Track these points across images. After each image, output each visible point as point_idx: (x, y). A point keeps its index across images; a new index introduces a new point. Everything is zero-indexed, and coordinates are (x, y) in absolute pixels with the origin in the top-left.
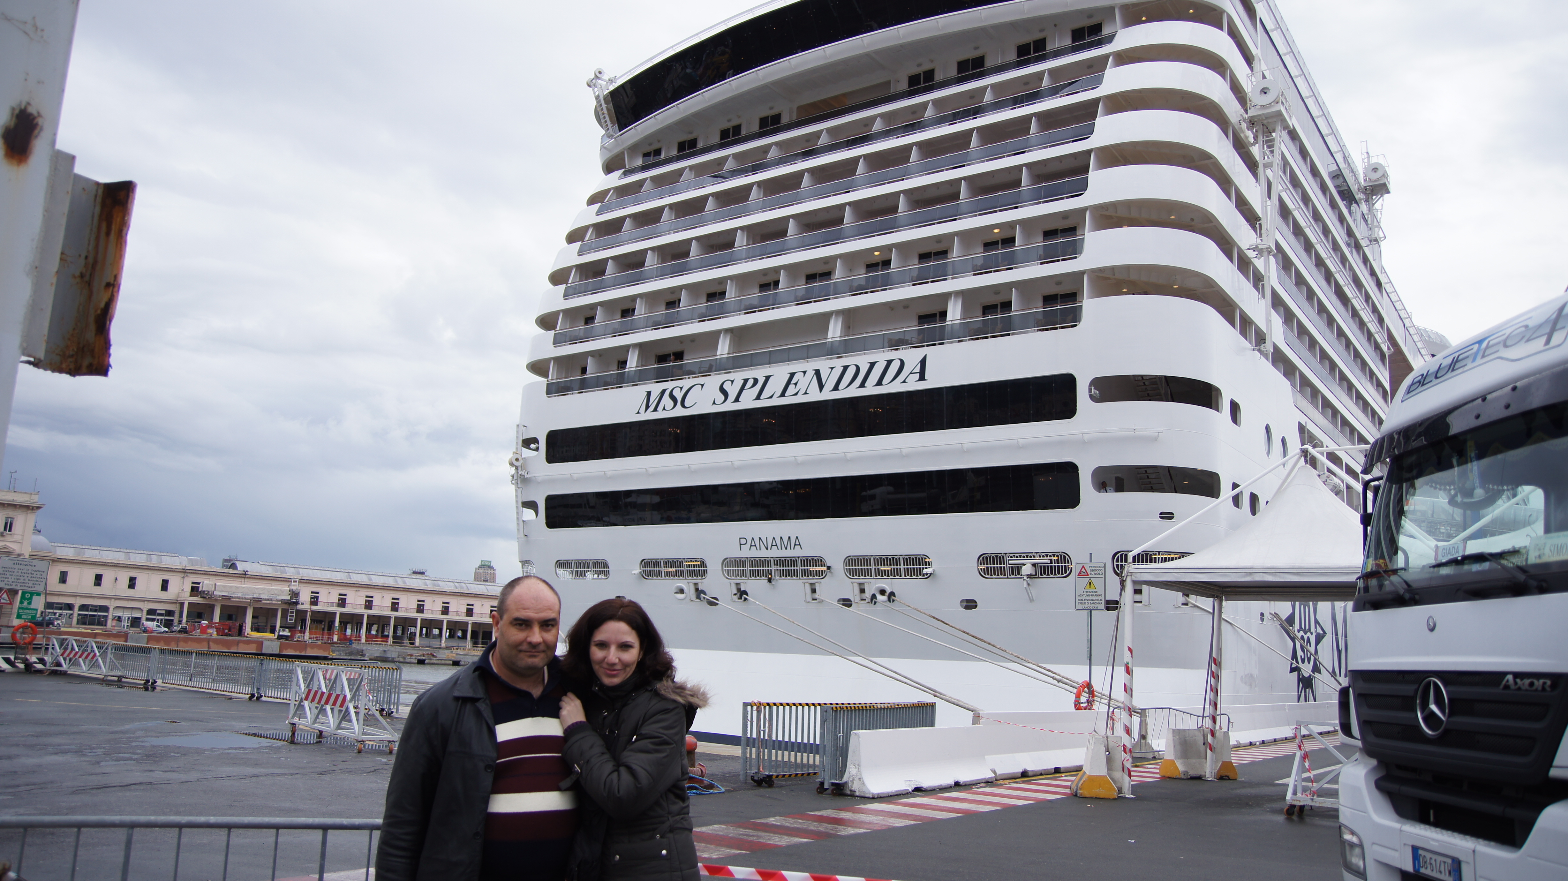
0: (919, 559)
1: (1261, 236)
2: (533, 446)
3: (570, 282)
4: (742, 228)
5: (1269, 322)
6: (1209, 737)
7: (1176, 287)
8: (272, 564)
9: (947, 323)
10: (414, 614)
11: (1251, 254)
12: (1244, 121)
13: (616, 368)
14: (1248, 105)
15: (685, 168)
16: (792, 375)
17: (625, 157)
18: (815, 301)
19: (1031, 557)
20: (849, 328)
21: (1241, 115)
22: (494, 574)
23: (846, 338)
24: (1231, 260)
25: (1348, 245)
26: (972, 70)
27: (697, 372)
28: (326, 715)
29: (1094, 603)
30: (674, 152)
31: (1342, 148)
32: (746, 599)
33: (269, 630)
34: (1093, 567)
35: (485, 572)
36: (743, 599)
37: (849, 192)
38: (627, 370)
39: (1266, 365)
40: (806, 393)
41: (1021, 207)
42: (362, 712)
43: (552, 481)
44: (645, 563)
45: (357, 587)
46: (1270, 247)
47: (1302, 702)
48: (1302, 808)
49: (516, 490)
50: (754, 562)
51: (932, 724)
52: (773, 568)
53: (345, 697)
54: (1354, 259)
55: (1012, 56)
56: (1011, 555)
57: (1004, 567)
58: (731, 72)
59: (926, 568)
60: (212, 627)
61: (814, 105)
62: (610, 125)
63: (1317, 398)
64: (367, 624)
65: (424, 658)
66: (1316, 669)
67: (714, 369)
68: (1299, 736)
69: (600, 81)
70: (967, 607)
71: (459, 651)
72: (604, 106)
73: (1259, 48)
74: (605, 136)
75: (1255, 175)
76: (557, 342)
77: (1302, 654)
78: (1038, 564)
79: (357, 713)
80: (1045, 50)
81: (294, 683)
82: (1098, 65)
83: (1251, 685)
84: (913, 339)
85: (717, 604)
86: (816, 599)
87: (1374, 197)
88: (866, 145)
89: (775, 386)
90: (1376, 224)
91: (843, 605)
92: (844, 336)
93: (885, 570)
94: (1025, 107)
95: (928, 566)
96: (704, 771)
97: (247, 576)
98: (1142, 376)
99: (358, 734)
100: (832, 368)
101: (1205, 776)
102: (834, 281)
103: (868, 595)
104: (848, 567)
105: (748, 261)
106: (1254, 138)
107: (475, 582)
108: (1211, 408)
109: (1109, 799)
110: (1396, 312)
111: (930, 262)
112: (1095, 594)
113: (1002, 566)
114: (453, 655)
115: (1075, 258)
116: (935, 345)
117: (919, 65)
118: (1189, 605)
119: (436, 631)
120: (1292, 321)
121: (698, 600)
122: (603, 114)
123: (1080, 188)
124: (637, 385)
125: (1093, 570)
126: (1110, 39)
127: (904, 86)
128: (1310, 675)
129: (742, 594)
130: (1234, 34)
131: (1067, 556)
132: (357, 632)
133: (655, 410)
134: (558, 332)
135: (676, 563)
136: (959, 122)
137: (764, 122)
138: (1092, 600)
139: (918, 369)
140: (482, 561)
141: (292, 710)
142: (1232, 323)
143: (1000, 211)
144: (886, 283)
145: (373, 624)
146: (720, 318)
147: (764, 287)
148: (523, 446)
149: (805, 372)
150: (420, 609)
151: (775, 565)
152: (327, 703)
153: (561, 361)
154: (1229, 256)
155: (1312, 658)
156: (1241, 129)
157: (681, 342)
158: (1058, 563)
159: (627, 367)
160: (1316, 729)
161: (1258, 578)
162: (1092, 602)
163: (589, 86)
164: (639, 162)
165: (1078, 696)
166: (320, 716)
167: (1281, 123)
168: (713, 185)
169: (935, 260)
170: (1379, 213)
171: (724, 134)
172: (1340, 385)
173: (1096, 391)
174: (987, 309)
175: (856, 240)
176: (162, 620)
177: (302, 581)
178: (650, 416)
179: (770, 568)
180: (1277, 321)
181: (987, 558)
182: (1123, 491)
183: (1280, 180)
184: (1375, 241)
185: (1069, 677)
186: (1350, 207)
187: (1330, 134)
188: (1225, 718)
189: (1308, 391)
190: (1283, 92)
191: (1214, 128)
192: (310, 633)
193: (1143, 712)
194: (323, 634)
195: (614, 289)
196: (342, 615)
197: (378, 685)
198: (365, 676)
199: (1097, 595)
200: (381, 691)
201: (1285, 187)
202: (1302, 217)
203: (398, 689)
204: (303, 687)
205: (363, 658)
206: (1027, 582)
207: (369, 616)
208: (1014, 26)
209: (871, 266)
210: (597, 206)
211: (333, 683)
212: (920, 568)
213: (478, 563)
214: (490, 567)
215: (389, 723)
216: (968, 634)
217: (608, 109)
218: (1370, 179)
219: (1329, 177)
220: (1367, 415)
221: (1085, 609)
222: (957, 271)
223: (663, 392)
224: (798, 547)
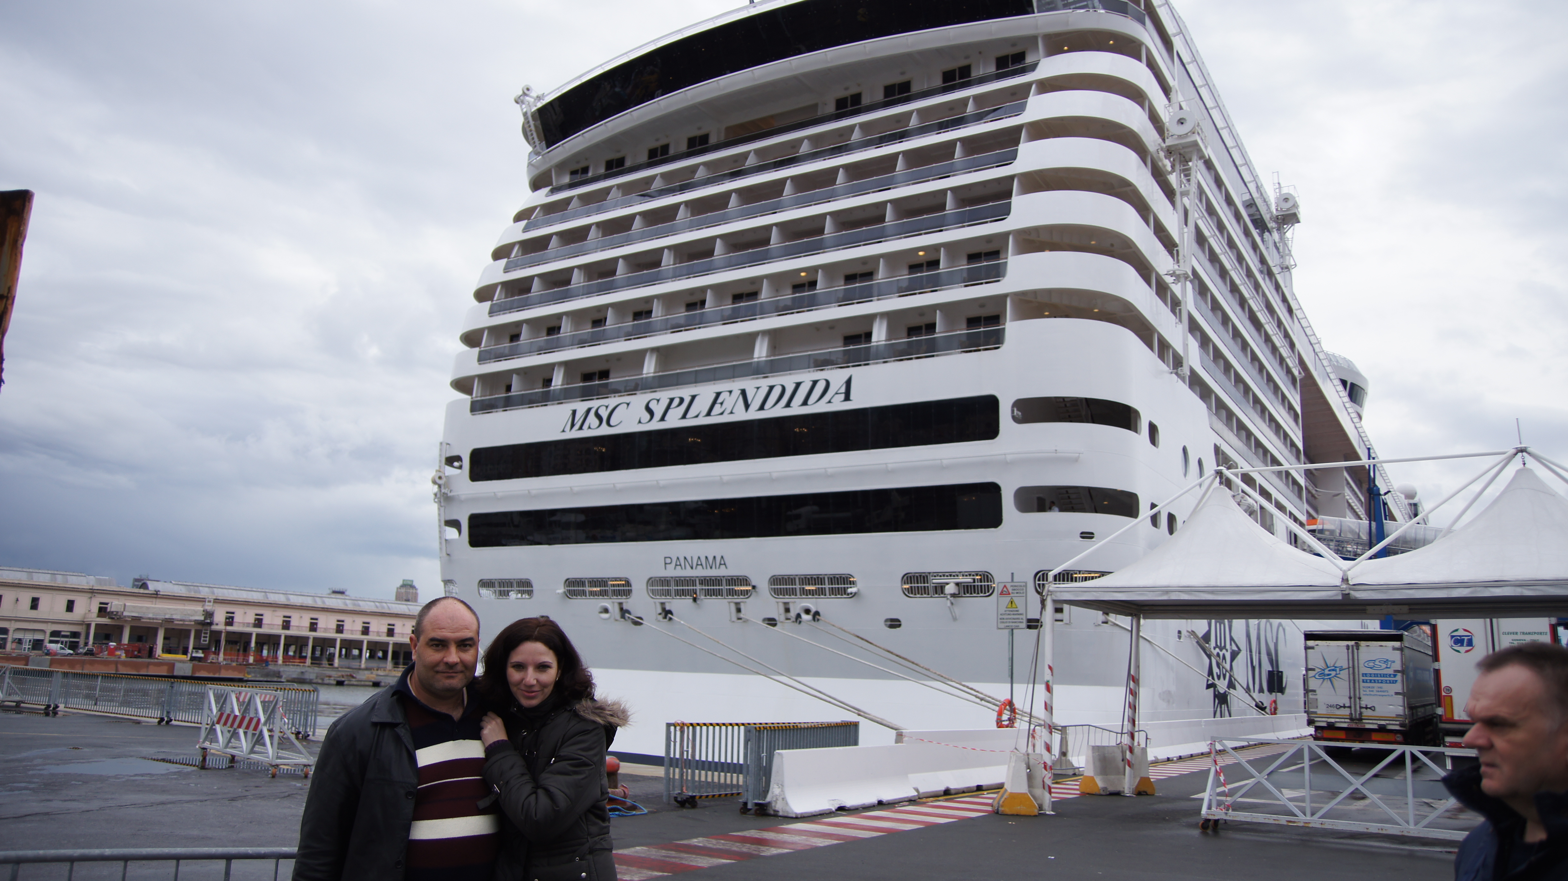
0: (844, 578)
1: (1178, 262)
2: (456, 464)
3: (495, 299)
4: (669, 248)
5: (1186, 346)
6: (1128, 753)
7: (1096, 310)
8: (185, 583)
9: (872, 344)
10: (332, 635)
11: (1169, 280)
12: (1162, 149)
13: (541, 386)
14: (1166, 135)
15: (613, 187)
16: (718, 394)
17: (552, 175)
18: (741, 322)
19: (954, 576)
20: (775, 347)
21: (1159, 144)
22: (414, 594)
23: (772, 358)
24: (1149, 284)
25: (1261, 272)
26: (899, 94)
27: (623, 390)
28: (238, 739)
29: (1015, 622)
30: (602, 171)
31: (1255, 178)
32: (670, 619)
33: (181, 651)
34: (1015, 586)
35: (407, 591)
36: (668, 619)
37: (775, 213)
38: (552, 388)
39: (1183, 389)
40: (731, 413)
41: (946, 230)
42: (277, 734)
43: (475, 500)
44: (569, 582)
45: (274, 607)
46: (1186, 273)
47: (1218, 718)
48: (1216, 822)
49: (439, 509)
50: (679, 581)
51: (856, 743)
52: (698, 587)
53: (259, 720)
54: (1266, 286)
55: (938, 82)
56: (935, 574)
57: (928, 586)
58: (661, 89)
59: (851, 587)
60: (120, 649)
61: (742, 126)
62: (537, 142)
63: (1232, 420)
64: (285, 645)
65: (343, 679)
66: (1231, 685)
67: (640, 387)
68: (1213, 751)
69: (527, 98)
70: (891, 626)
71: (379, 671)
72: (532, 123)
73: (1176, 79)
74: (533, 154)
75: (1173, 203)
76: (483, 358)
77: (1218, 671)
78: (961, 583)
79: (271, 737)
80: (970, 77)
81: (206, 707)
82: (1022, 92)
83: (1169, 701)
84: (840, 360)
85: (642, 624)
86: (741, 619)
87: (1285, 226)
88: (794, 167)
89: (701, 405)
90: (1287, 252)
91: (768, 624)
92: (770, 356)
93: (809, 589)
94: (950, 132)
95: (852, 585)
96: (627, 792)
97: (159, 596)
98: (1063, 398)
99: (272, 758)
100: (758, 388)
101: (1124, 792)
102: (761, 301)
103: (793, 614)
104: (773, 587)
105: (675, 281)
106: (1172, 167)
107: (396, 602)
108: (1129, 429)
109: (1030, 816)
110: (1306, 337)
111: (856, 283)
112: (1016, 613)
113: (926, 585)
114: (373, 676)
115: (998, 281)
116: (860, 365)
117: (846, 89)
118: (1109, 623)
119: (356, 652)
120: (1208, 345)
121: (623, 620)
122: (531, 131)
123: (1004, 212)
124: (562, 403)
125: (1014, 590)
126: (1033, 67)
127: (831, 109)
128: (1226, 691)
129: (667, 613)
130: (1152, 65)
131: (990, 575)
132: (273, 653)
133: (581, 428)
134: (482, 349)
135: (600, 582)
136: (885, 146)
137: (692, 142)
138: (1014, 619)
139: (843, 390)
140: (404, 580)
141: (203, 734)
142: (1150, 347)
143: (926, 234)
144: (812, 304)
145: (290, 645)
146: (646, 337)
147: (691, 306)
148: (446, 464)
149: (731, 392)
150: (340, 629)
151: (700, 584)
152: (240, 726)
153: (485, 379)
154: (1148, 282)
155: (1228, 675)
156: (1159, 157)
157: (607, 361)
158: (981, 582)
159: (553, 385)
160: (1230, 744)
161: (1174, 597)
162: (1013, 621)
163: (517, 102)
164: (566, 179)
165: (1000, 714)
166: (233, 740)
167: (1197, 153)
168: (641, 204)
169: (860, 282)
170: (1290, 242)
171: (652, 153)
172: (1254, 408)
173: (1019, 412)
174: (912, 331)
175: (782, 260)
176: (66, 642)
177: (217, 601)
178: (575, 434)
179: (695, 588)
180: (1194, 345)
181: (910, 577)
182: (1044, 511)
183: (1196, 208)
184: (1286, 268)
185: (991, 695)
186: (1263, 236)
187: (1244, 165)
188: (1143, 734)
189: (1224, 413)
190: (1198, 123)
191: (1133, 156)
192: (225, 654)
193: (1063, 730)
194: (238, 655)
195: (539, 307)
196: (258, 635)
197: (294, 707)
198: (281, 699)
199: (1018, 614)
200: (297, 714)
201: (1201, 215)
202: (1217, 244)
203: (315, 711)
204: (215, 710)
205: (279, 680)
206: (950, 601)
207: (286, 637)
208: (940, 52)
209: (798, 287)
210: (524, 223)
211: (246, 706)
212: (844, 588)
213: (400, 583)
214: (412, 587)
215: (304, 747)
216: (892, 653)
217: (536, 126)
218: (1281, 209)
219: (1243, 205)
220: (1279, 438)
221: (1006, 627)
222: (882, 293)
223: (589, 411)
224: (723, 567)
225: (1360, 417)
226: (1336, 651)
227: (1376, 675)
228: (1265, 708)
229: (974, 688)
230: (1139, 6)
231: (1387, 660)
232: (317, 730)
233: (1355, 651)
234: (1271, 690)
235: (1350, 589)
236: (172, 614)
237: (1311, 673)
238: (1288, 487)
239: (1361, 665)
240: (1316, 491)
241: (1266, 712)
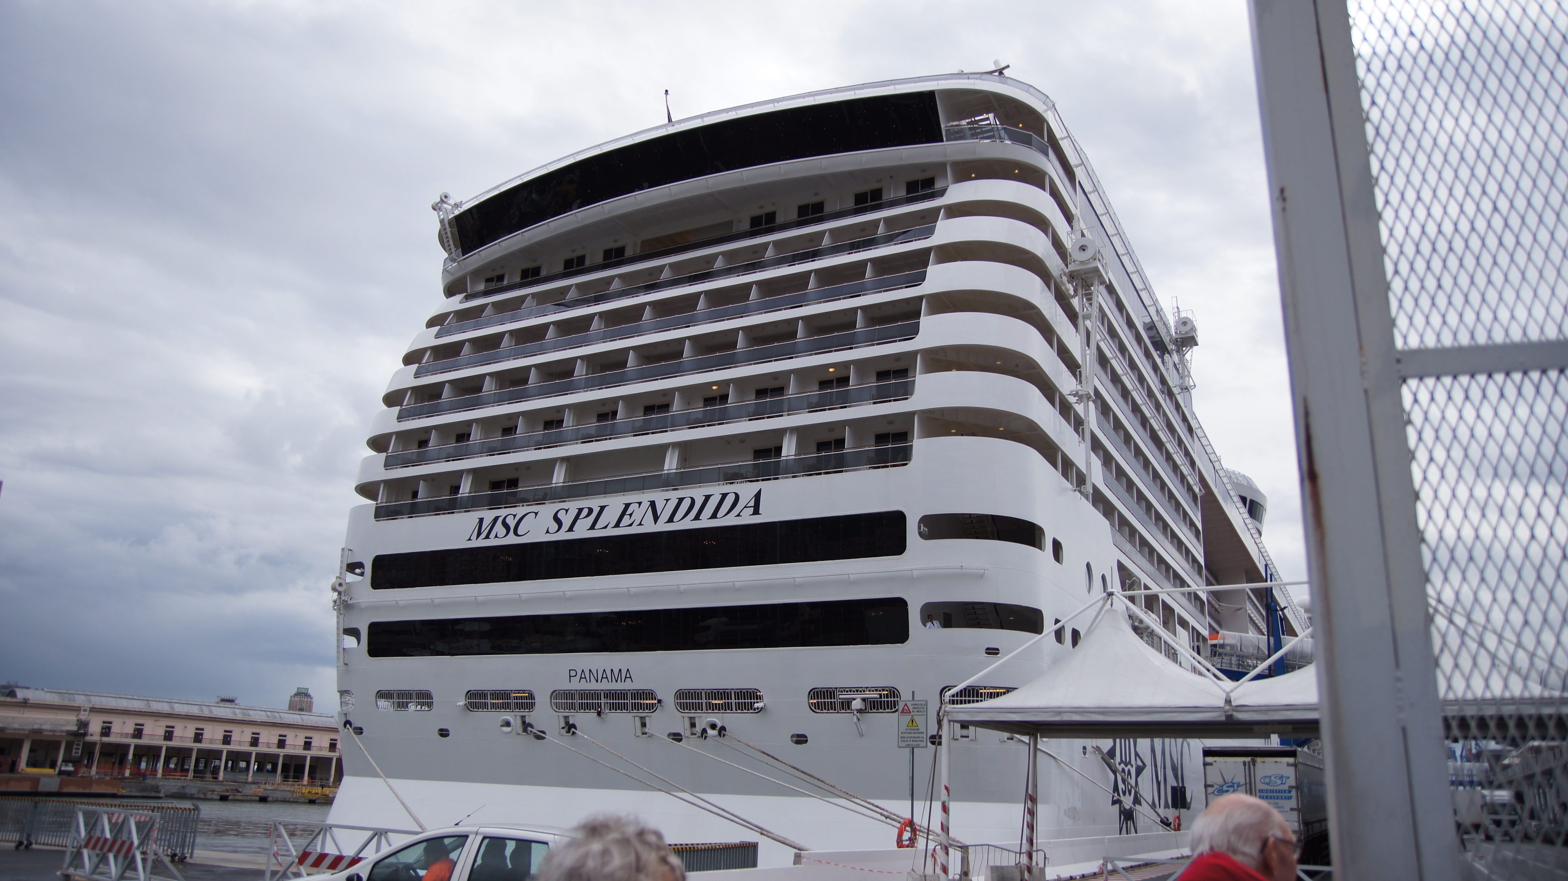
0: (750, 693)
1: (1081, 382)
2: (358, 571)
3: (405, 404)
4: (582, 358)
5: (1088, 464)
6: (1026, 873)
7: (1001, 429)
8: (59, 691)
9: (782, 459)
10: (219, 746)
11: (1072, 400)
12: (1065, 274)
13: (448, 493)
14: (1069, 260)
15: (527, 295)
16: (627, 506)
17: (467, 282)
18: (653, 433)
19: (861, 691)
20: (685, 460)
21: (1062, 270)
22: (311, 703)
23: (682, 470)
24: (1053, 405)
25: (1163, 392)
26: (812, 214)
27: (531, 500)
28: (107, 864)
29: (916, 741)
30: (518, 279)
31: (1155, 303)
32: (574, 733)
33: (48, 765)
34: (916, 705)
35: (302, 700)
36: (571, 733)
37: (689, 326)
38: (460, 495)
39: (1087, 506)
40: (640, 524)
41: (856, 348)
42: (151, 857)
43: (376, 608)
44: (470, 694)
45: (156, 716)
46: (1089, 394)
47: (1124, 835)
49: (338, 617)
50: (584, 694)
51: (754, 865)
52: (603, 701)
53: (132, 843)
54: (1167, 406)
55: (850, 204)
56: (842, 689)
57: (835, 702)
58: (578, 201)
59: (757, 702)
61: (658, 240)
62: (453, 249)
63: (1135, 537)
64: (165, 757)
65: (228, 794)
66: (1137, 801)
67: (548, 497)
68: (1105, 872)
69: (445, 205)
70: (797, 742)
71: (267, 785)
72: (448, 230)
73: (1078, 208)
74: (448, 260)
75: (1076, 326)
76: (388, 464)
77: (1123, 787)
78: (868, 699)
79: (144, 860)
80: (881, 200)
81: (73, 829)
82: (931, 217)
83: (1074, 818)
84: (748, 473)
85: (545, 738)
86: (646, 734)
87: (1184, 349)
88: (708, 282)
89: (610, 516)
90: (1186, 373)
91: (673, 739)
92: (681, 469)
93: (716, 704)
94: (861, 253)
95: (759, 701)
97: (28, 705)
98: (970, 515)
100: (667, 500)
102: (672, 413)
103: (698, 729)
104: (679, 701)
105: (587, 391)
106: (1074, 291)
107: (289, 712)
108: (1035, 547)
110: (1206, 455)
111: (767, 397)
112: (917, 731)
113: (833, 700)
114: (260, 791)
115: (907, 399)
116: (769, 479)
117: (761, 207)
118: (1015, 739)
119: (243, 765)
120: (1111, 464)
121: (524, 733)
122: (447, 237)
123: (912, 332)
124: (469, 511)
125: (915, 708)
126: (942, 193)
127: (746, 226)
128: (1131, 808)
129: (570, 727)
130: (1055, 194)
131: (896, 691)
132: (153, 765)
133: (487, 537)
134: (390, 454)
135: (503, 695)
136: (798, 264)
137: (608, 254)
139: (752, 503)
140: (298, 688)
141: (68, 859)
142: (1054, 465)
143: (836, 351)
144: (723, 418)
145: (172, 757)
146: (557, 446)
147: (602, 417)
148: (347, 571)
149: (640, 503)
150: (227, 740)
151: (605, 697)
152: (110, 850)
153: (391, 484)
154: (1052, 402)
155: (1133, 791)
156: (1062, 281)
157: (517, 470)
158: (887, 698)
159: (460, 492)
160: (1121, 864)
161: (1066, 718)
162: (915, 739)
163: (434, 209)
164: (481, 287)
165: (900, 834)
166: (101, 866)
167: (1099, 279)
168: (555, 313)
169: (771, 397)
170: (1189, 363)
171: (568, 264)
172: (1156, 524)
173: (925, 528)
174: (822, 446)
175: (694, 374)
177: (94, 710)
178: (481, 543)
179: (599, 701)
180: (1096, 463)
181: (817, 692)
182: (951, 627)
183: (1098, 329)
184: (1185, 389)
185: (896, 813)
186: (1163, 357)
187: (1144, 289)
188: (1041, 854)
189: (1127, 530)
190: (1099, 250)
191: (1037, 281)
192: (97, 768)
193: (964, 849)
194: (113, 769)
195: (450, 413)
196: (136, 747)
197: (172, 827)
198: (158, 820)
199: (919, 733)
200: (174, 835)
201: (1103, 337)
202: (1119, 365)
203: (195, 833)
204: (83, 833)
205: (157, 795)
206: (857, 717)
207: (168, 749)
208: (853, 175)
209: (709, 401)
210: (436, 329)
211: (119, 828)
212: (751, 703)
213: (295, 691)
214: (307, 695)
215: (178, 869)
216: (798, 770)
217: (452, 232)
218: (1180, 332)
219: (1144, 329)
220: (1181, 554)
221: (907, 746)
222: (793, 408)
223: (496, 519)
224: (628, 680)
225: (1260, 534)
226: (1233, 767)
227: (1272, 791)
228: (1171, 823)
229: (880, 806)
230: (1043, 138)
231: (1282, 776)
232: (195, 851)
233: (1252, 767)
234: (1175, 805)
235: (1233, 710)
236: (41, 725)
237: (1210, 790)
238: (1191, 602)
239: (1258, 781)
240: (1219, 605)
241: (1171, 828)
